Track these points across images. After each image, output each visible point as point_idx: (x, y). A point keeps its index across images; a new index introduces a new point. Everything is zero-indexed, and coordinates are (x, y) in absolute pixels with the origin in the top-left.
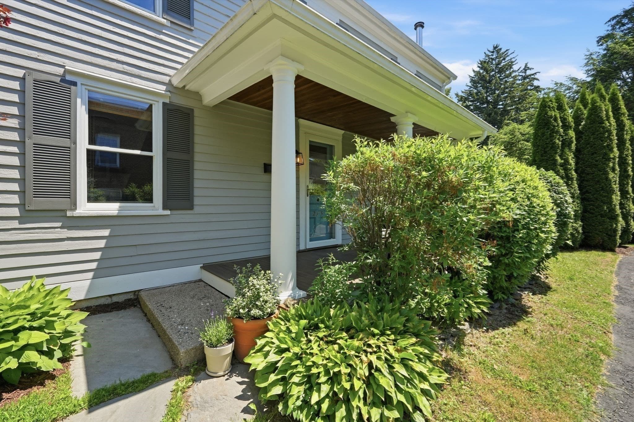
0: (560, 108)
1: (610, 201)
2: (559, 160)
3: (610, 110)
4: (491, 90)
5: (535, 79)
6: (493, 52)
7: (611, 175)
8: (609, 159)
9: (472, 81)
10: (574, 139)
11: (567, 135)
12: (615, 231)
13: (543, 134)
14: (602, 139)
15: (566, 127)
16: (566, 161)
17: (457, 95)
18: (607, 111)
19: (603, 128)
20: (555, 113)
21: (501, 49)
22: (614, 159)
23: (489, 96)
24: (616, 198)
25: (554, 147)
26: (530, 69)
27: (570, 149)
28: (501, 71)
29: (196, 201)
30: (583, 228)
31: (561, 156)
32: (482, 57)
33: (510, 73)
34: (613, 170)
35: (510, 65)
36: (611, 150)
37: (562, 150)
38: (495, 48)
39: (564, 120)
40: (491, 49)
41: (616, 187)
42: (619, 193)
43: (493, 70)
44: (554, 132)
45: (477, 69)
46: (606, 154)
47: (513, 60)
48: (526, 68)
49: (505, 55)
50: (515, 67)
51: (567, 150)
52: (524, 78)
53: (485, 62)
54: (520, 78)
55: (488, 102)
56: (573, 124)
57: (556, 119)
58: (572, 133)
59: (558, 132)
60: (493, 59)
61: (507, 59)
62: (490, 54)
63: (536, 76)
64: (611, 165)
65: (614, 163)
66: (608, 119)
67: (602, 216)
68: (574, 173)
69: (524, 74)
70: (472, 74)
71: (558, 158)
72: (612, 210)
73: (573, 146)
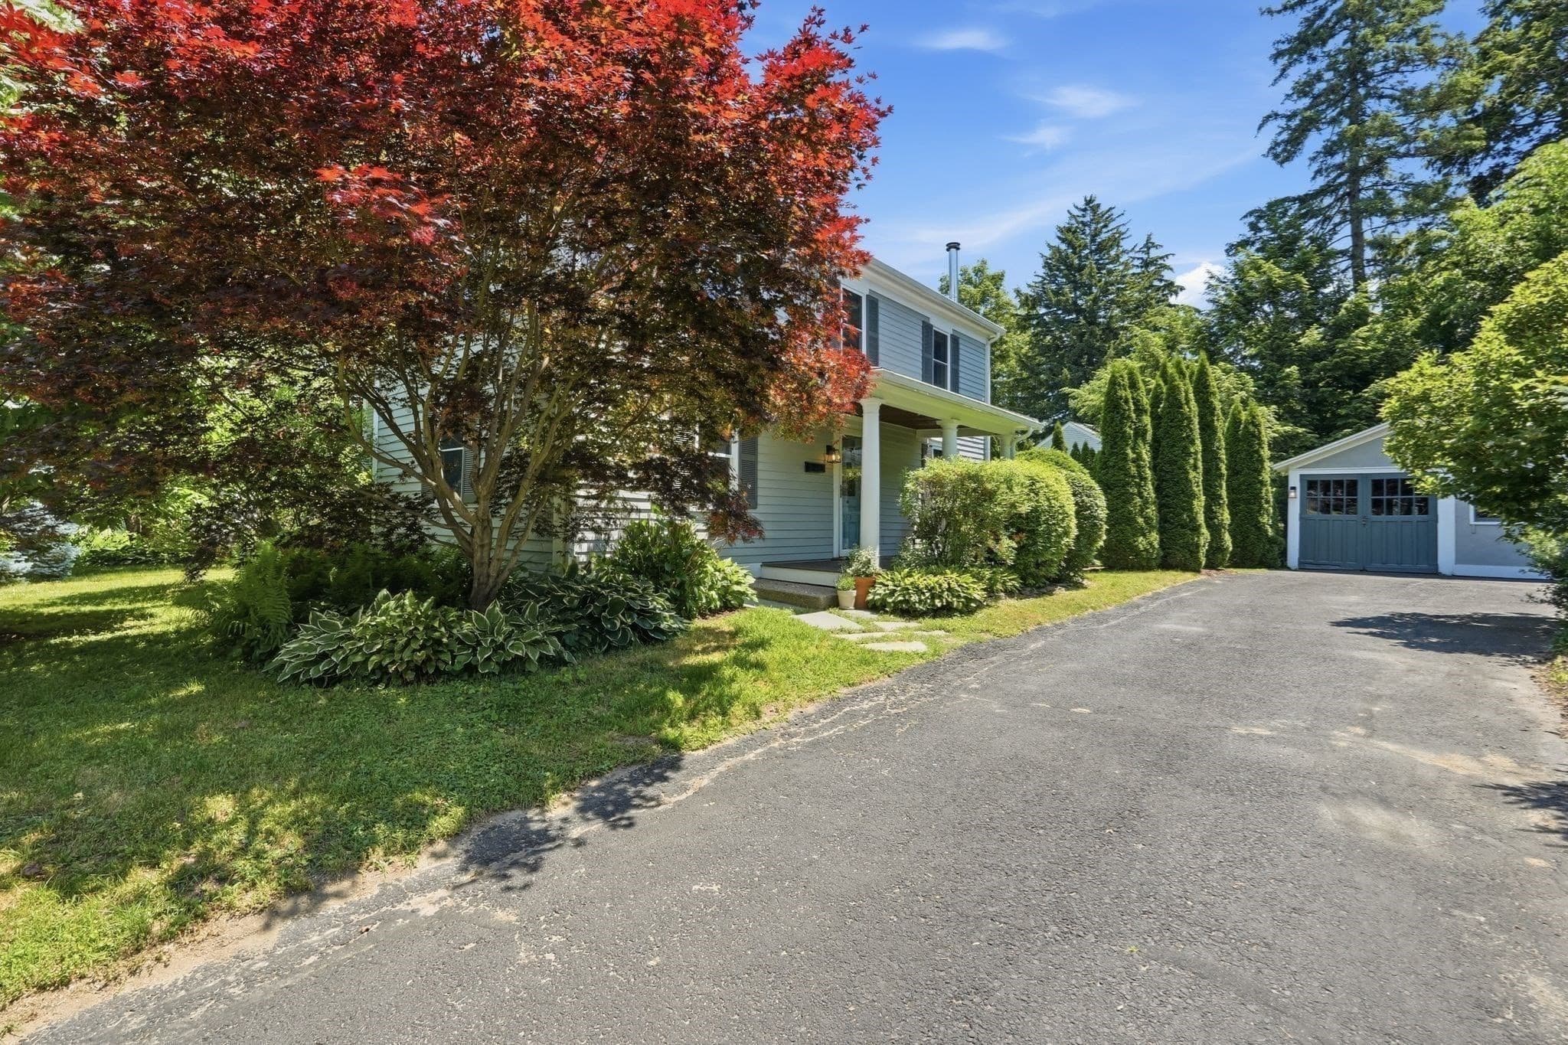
0: (1133, 386)
1: (1190, 509)
2: (1131, 455)
3: (1191, 390)
4: (1084, 285)
5: (1165, 267)
6: (1085, 210)
7: (1192, 474)
8: (1189, 454)
9: (1047, 265)
10: (1149, 427)
11: (1140, 421)
12: (1198, 546)
13: (1112, 419)
14: (1180, 427)
15: (1140, 411)
16: (1139, 458)
17: (1018, 292)
18: (1186, 392)
19: (1182, 414)
20: (1127, 393)
21: (1098, 206)
22: (1196, 453)
23: (1079, 298)
24: (1199, 504)
25: (1124, 437)
26: (1156, 247)
27: (1144, 441)
28: (1101, 248)
29: (760, 501)
30: (1161, 542)
31: (1133, 449)
32: (1064, 221)
33: (1118, 256)
34: (1195, 468)
35: (1115, 241)
36: (1193, 442)
37: (1135, 442)
38: (1089, 202)
39: (1137, 402)
40: (1082, 204)
41: (1198, 489)
42: (1203, 498)
43: (1085, 247)
44: (1125, 418)
45: (1056, 243)
46: (1186, 447)
47: (1122, 229)
48: (1149, 245)
49: (1107, 218)
50: (1126, 245)
51: (1140, 442)
52: (1146, 264)
53: (1069, 230)
54: (1137, 262)
55: (1079, 311)
56: (1148, 407)
57: (1126, 402)
58: (1147, 420)
59: (1129, 417)
60: (1084, 224)
61: (1112, 226)
62: (1080, 213)
63: (1168, 262)
64: (1192, 461)
65: (1196, 459)
66: (1188, 402)
67: (1183, 527)
68: (1148, 472)
69: (1145, 256)
70: (1048, 253)
71: (1129, 451)
72: (1193, 519)
73: (1149, 437)
